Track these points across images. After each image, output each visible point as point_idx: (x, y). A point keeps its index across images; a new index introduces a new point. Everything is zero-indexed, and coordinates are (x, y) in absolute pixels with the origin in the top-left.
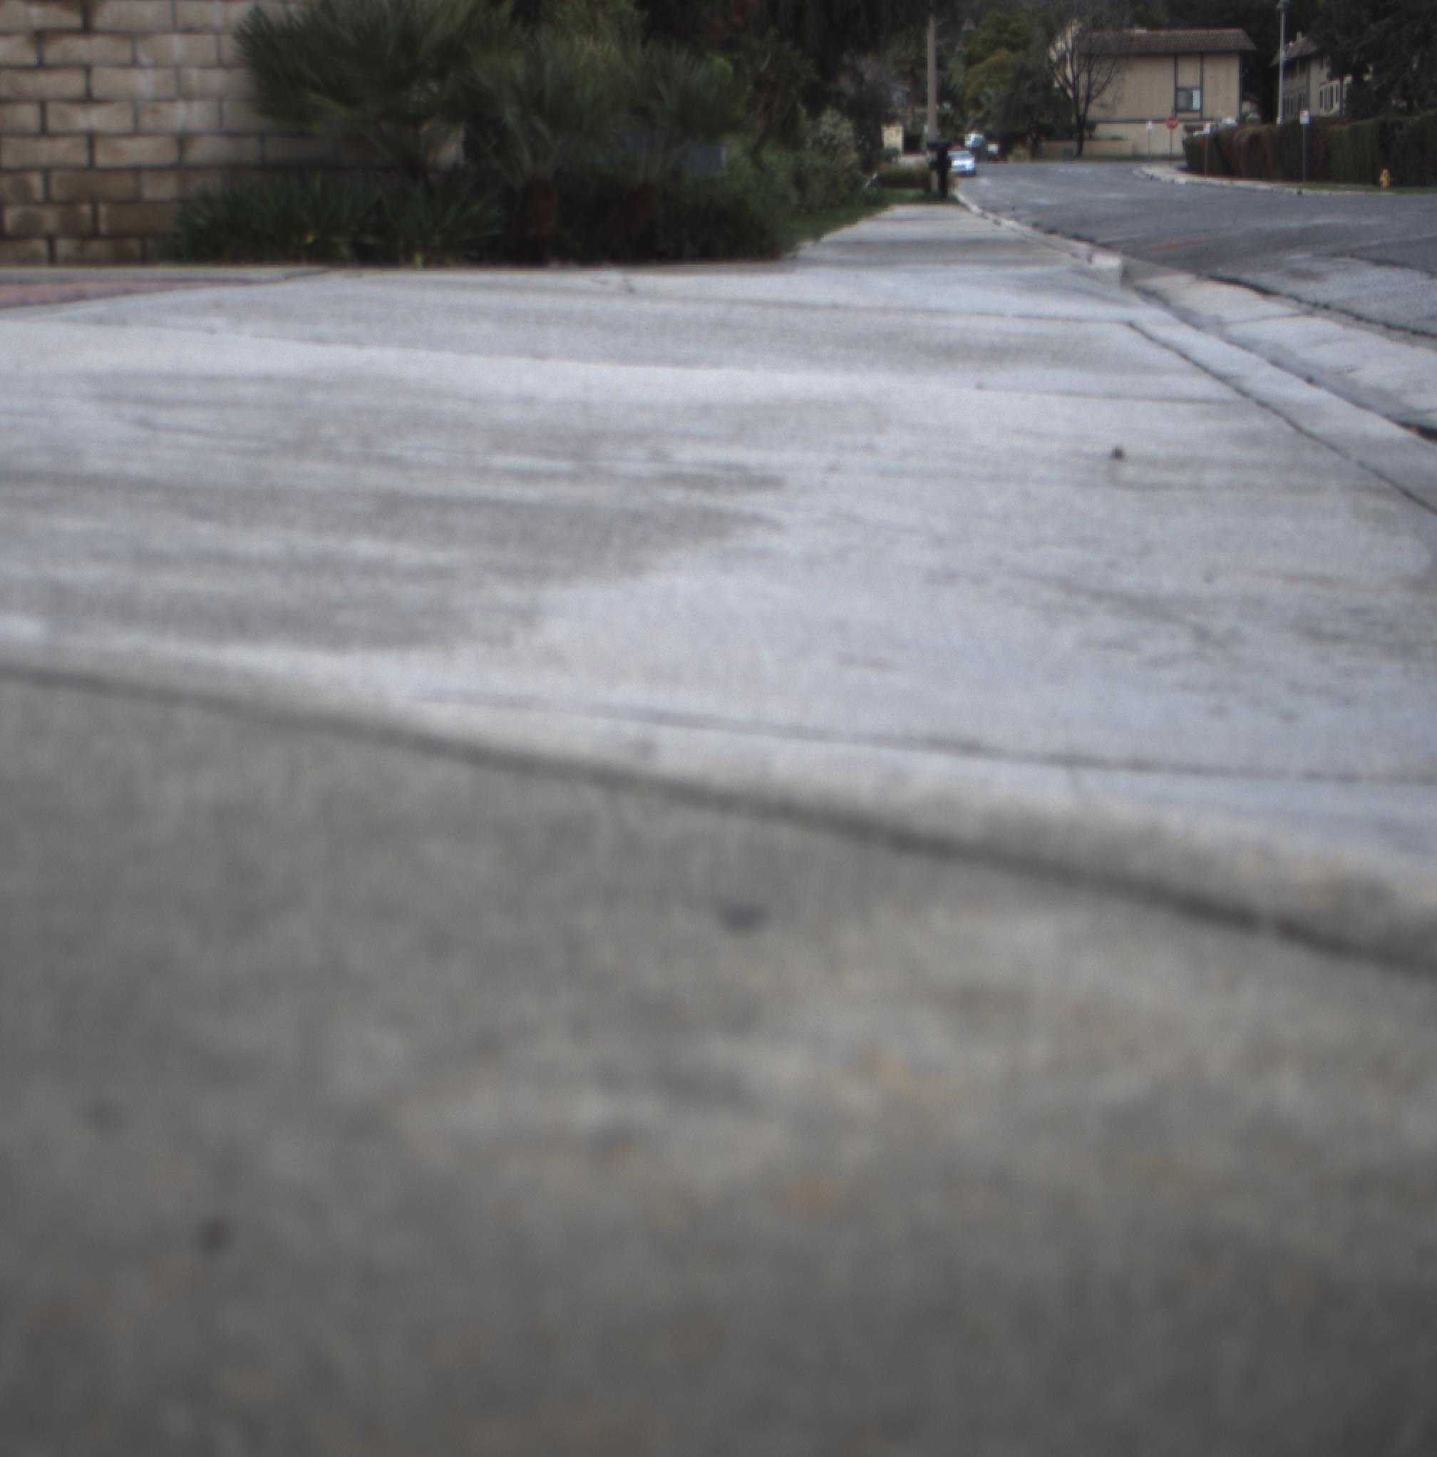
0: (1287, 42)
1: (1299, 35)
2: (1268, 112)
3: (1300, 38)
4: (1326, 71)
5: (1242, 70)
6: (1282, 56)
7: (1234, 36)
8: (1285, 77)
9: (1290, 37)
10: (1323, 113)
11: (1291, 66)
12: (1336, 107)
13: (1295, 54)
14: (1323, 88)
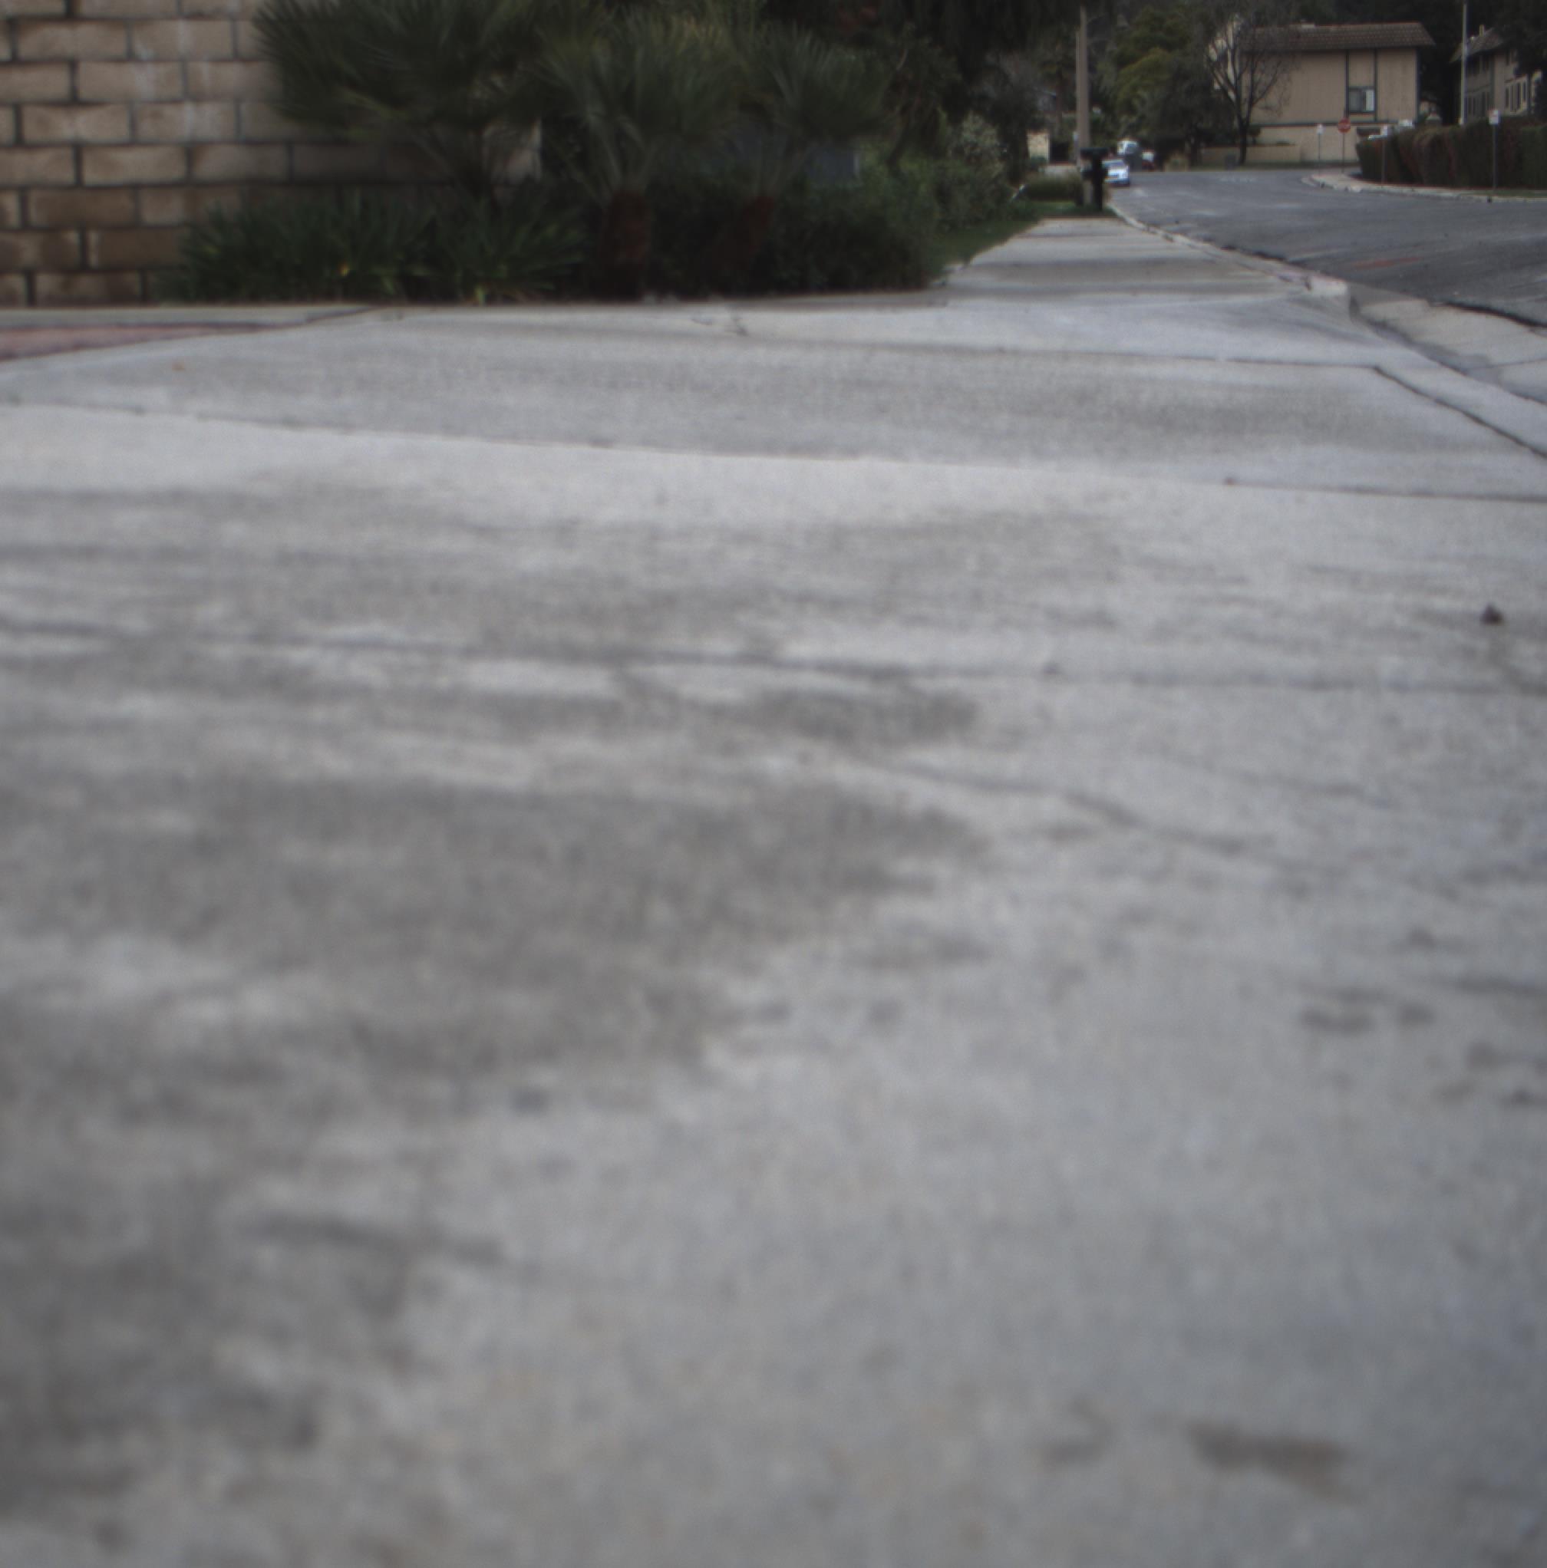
0: (1469, 34)
1: (1482, 28)
2: (1449, 113)
3: (1483, 32)
4: (1513, 66)
5: (1420, 68)
6: (1464, 51)
7: (1411, 31)
8: (1467, 76)
9: (1473, 30)
10: (1509, 112)
11: (1474, 62)
12: (1524, 106)
13: (1478, 48)
14: (1509, 85)
